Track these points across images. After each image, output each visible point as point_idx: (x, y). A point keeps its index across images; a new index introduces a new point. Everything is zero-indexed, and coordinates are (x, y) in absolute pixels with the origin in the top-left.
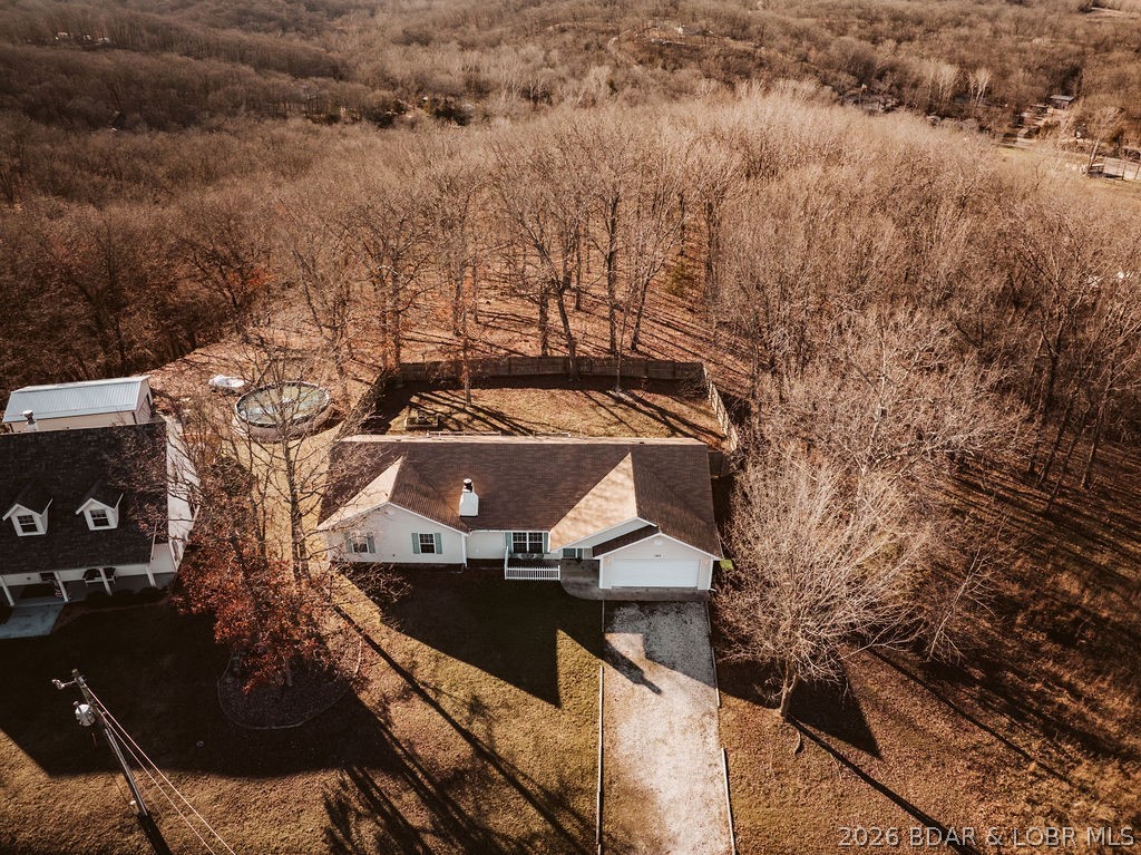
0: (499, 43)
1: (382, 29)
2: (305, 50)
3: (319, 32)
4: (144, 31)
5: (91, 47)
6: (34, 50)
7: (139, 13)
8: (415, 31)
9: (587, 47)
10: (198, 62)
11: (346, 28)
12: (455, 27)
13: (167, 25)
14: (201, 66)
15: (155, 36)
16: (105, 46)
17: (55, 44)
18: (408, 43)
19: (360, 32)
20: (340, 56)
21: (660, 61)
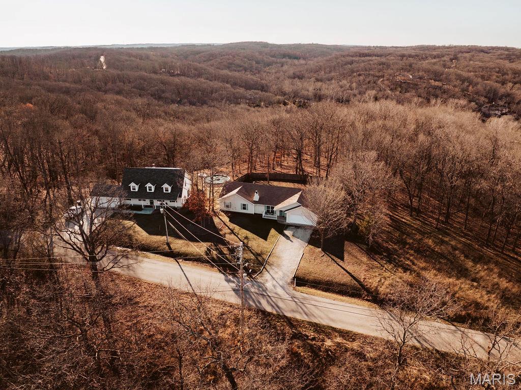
0: (332, 79)
1: (285, 72)
2: (252, 79)
3: (259, 72)
4: (192, 70)
5: (172, 75)
6: (153, 76)
7: (191, 63)
8: (298, 73)
9: (369, 82)
10: (211, 82)
11: (270, 71)
12: (315, 72)
13: (201, 67)
14: (211, 83)
15: (196, 72)
16: (178, 75)
17: (160, 74)
18: (294, 78)
19: (276, 73)
20: (266, 82)
21: (400, 89)
